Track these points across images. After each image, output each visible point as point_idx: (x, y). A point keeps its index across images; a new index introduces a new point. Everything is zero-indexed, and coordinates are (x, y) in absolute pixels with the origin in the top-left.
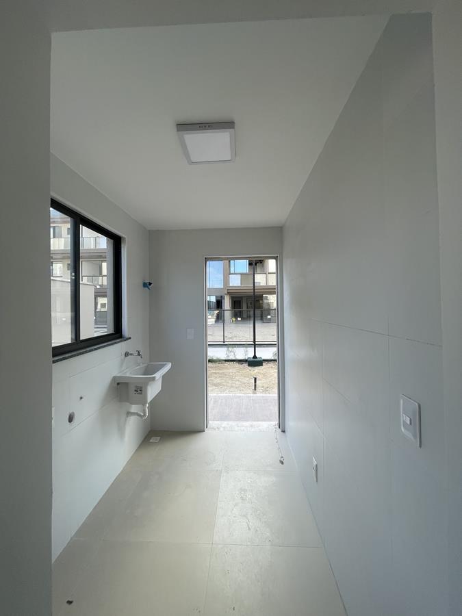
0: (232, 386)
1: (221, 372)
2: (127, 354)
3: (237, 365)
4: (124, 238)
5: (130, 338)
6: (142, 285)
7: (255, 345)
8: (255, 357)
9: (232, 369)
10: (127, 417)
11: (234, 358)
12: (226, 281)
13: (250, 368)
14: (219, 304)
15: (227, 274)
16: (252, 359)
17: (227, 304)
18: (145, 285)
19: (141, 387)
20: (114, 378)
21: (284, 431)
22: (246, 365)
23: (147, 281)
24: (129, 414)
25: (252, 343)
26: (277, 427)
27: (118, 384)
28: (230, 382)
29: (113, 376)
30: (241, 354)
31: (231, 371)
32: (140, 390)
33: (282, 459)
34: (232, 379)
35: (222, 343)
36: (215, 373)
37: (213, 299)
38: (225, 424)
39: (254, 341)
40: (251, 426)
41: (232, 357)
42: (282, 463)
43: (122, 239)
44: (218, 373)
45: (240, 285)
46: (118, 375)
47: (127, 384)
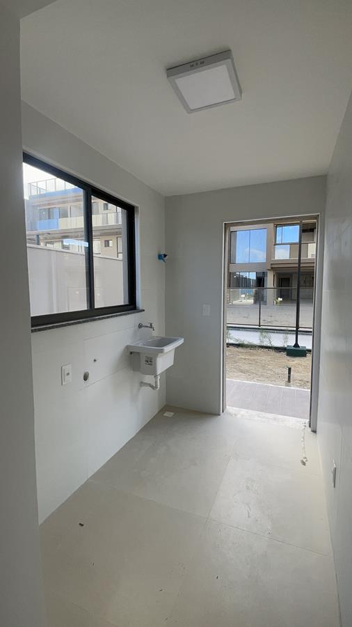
0: (262, 375)
1: (252, 358)
2: (140, 326)
3: (272, 352)
4: (137, 207)
5: (144, 310)
6: (157, 257)
7: (297, 332)
8: (297, 345)
9: (265, 357)
10: (141, 386)
11: (269, 345)
12: (270, 253)
13: (289, 358)
14: (260, 281)
15: (272, 244)
16: (293, 348)
17: (270, 281)
18: (160, 257)
19: (151, 359)
20: (128, 347)
21: (314, 431)
22: (284, 354)
23: (163, 253)
24: (142, 384)
25: (295, 329)
26: (308, 425)
27: (131, 353)
28: (261, 370)
29: (126, 344)
30: (277, 340)
31: (263, 358)
32: (151, 361)
33: (304, 460)
34: (263, 367)
35: (258, 327)
36: (245, 359)
37: (252, 276)
38: (243, 412)
39: (297, 326)
40: (275, 419)
41: (265, 344)
42: (304, 464)
43: (135, 209)
44: (248, 359)
45: (288, 258)
46: (132, 345)
47: (138, 353)
